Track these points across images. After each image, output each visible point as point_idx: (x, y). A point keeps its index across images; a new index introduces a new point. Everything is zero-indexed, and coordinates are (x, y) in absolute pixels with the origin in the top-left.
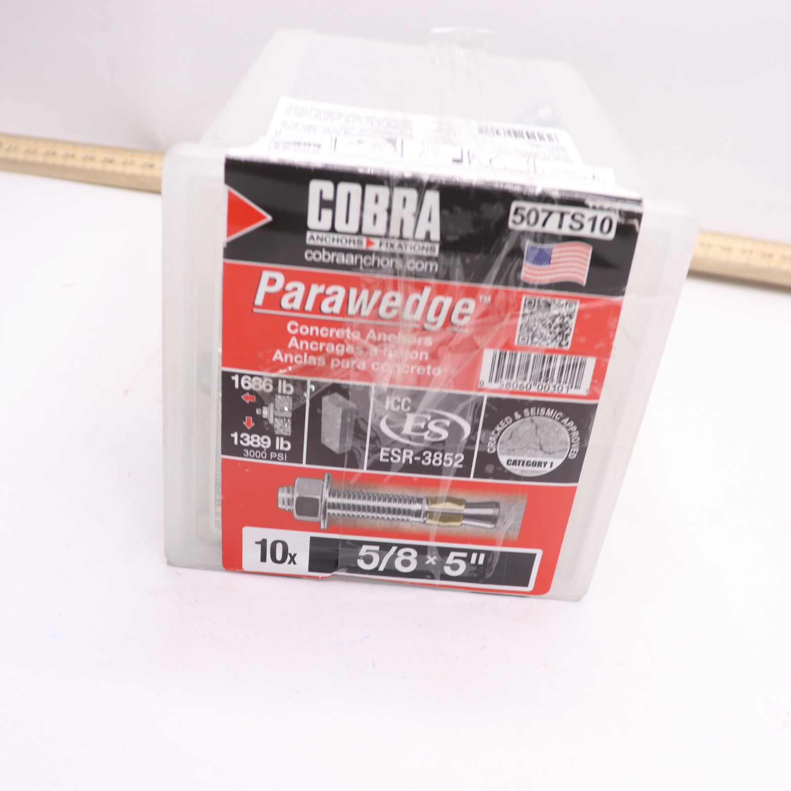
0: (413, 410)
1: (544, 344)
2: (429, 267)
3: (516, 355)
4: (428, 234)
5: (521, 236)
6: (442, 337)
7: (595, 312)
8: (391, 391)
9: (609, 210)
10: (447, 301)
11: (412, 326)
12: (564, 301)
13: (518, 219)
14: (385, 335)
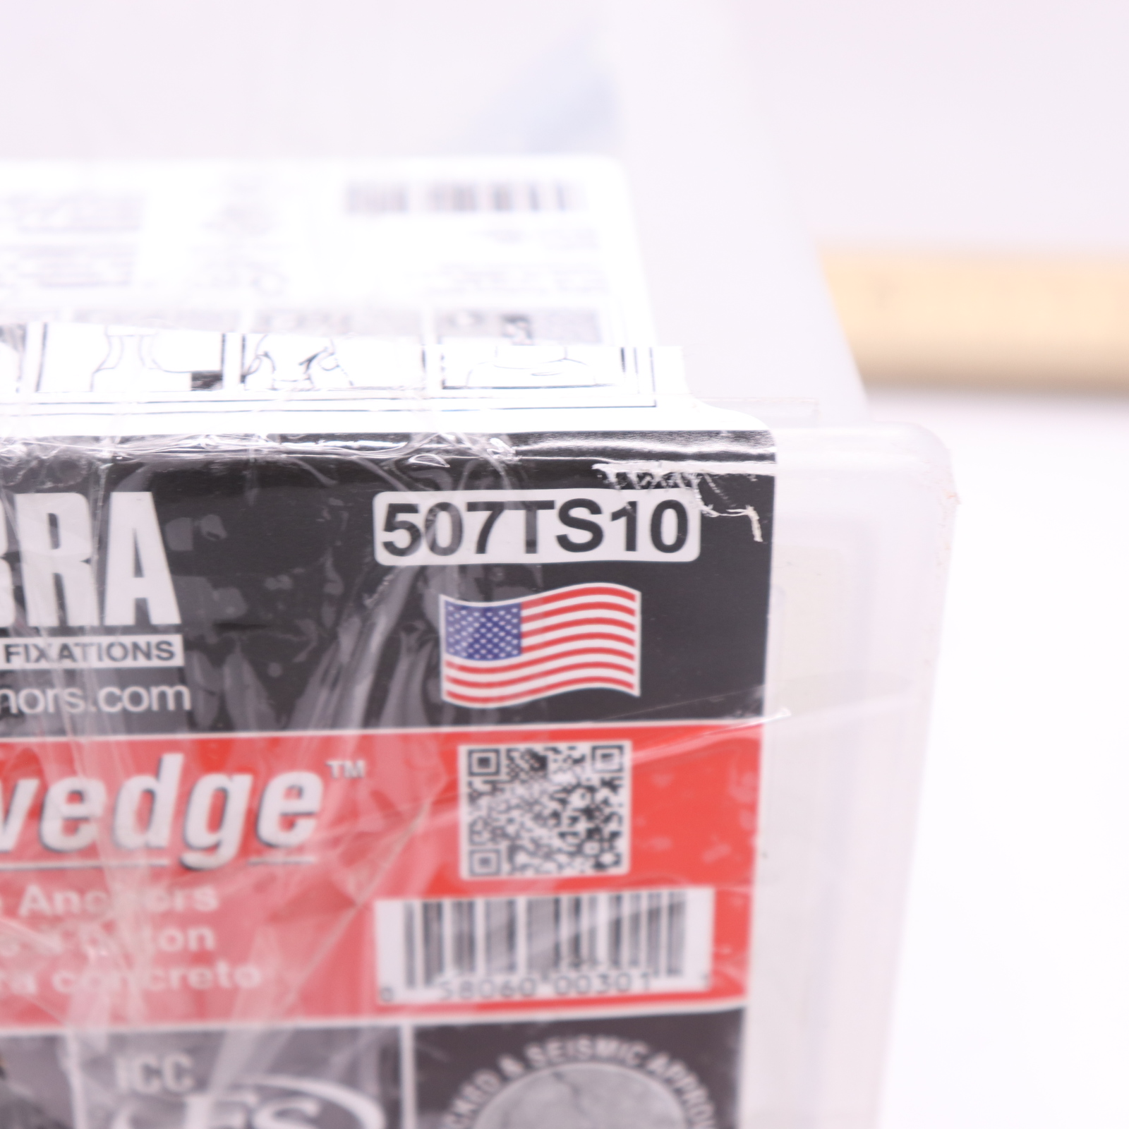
0: (201, 1084)
1: (550, 869)
2: (163, 696)
3: (471, 906)
4: (141, 608)
5: (420, 584)
6: (242, 883)
7: (681, 764)
8: (120, 1043)
9: (668, 481)
10: (239, 786)
11: (143, 862)
12: (583, 747)
13: (401, 538)
14: (74, 897)
